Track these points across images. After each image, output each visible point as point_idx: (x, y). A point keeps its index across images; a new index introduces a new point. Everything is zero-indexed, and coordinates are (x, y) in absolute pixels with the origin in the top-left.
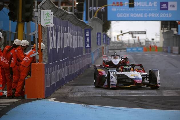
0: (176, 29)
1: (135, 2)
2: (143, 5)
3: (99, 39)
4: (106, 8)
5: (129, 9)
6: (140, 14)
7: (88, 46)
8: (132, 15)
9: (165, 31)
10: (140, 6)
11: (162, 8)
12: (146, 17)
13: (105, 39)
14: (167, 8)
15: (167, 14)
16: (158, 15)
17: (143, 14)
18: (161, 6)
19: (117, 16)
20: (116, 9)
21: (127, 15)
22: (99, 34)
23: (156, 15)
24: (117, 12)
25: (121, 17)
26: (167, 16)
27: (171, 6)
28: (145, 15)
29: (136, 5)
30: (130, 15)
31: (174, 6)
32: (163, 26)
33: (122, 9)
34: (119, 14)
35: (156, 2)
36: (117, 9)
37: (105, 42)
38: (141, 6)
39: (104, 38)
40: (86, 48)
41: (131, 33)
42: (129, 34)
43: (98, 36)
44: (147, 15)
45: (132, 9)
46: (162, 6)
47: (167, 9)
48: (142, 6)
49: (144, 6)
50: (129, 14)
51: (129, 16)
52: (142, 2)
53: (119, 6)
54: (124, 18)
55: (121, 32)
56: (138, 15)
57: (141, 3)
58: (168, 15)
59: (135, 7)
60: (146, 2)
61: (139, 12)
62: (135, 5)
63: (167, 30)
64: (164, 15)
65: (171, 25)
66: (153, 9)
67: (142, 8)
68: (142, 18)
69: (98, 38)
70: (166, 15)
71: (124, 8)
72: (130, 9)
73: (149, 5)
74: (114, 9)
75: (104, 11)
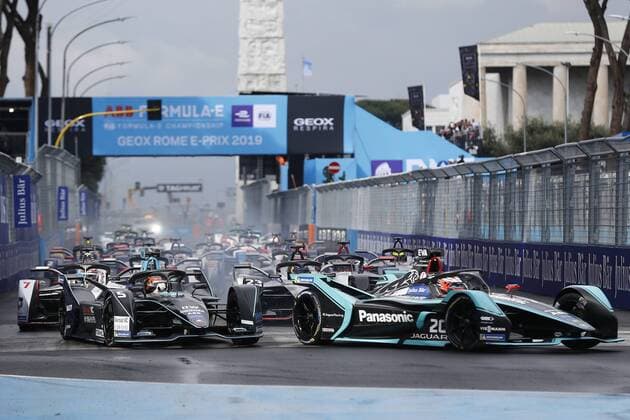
0: (274, 177)
1: (163, 107)
2: (187, 113)
3: (63, 203)
4: (89, 122)
5: (148, 125)
6: (178, 138)
7: (23, 222)
8: (158, 140)
9: (249, 182)
10: (179, 115)
11: (237, 120)
12: (196, 144)
13: (84, 204)
14: (249, 120)
15: (251, 138)
16: (225, 139)
17: (186, 137)
18: (234, 117)
19: (120, 144)
20: (116, 126)
21: (144, 141)
22: (63, 191)
23: (222, 140)
24: (119, 132)
25: (129, 147)
26: (251, 143)
27: (260, 116)
28: (193, 139)
29: (169, 113)
30: (151, 140)
31: (268, 116)
32: (244, 169)
33: (130, 125)
34: (122, 137)
35: (221, 106)
36: (117, 123)
37: (84, 213)
38: (182, 118)
39: (81, 202)
40: (17, 225)
41: (162, 188)
42: (159, 191)
43: (59, 196)
44: (199, 139)
45: (159, 124)
46: (237, 117)
47: (250, 124)
48: (184, 115)
49: (189, 115)
50: (149, 137)
51: (149, 144)
52: (184, 107)
53: (125, 116)
54: (137, 147)
55: (138, 184)
56: (172, 138)
57: (182, 109)
58: (254, 141)
59: (163, 120)
60: (195, 107)
61: (176, 133)
62: (164, 113)
63: (254, 179)
64: (243, 140)
65: (265, 166)
66: (214, 125)
67: (184, 122)
68: (185, 147)
69: (60, 201)
70: (249, 141)
71: (136, 123)
72: (152, 125)
73: (203, 114)
74: (110, 126)
75: (83, 130)
